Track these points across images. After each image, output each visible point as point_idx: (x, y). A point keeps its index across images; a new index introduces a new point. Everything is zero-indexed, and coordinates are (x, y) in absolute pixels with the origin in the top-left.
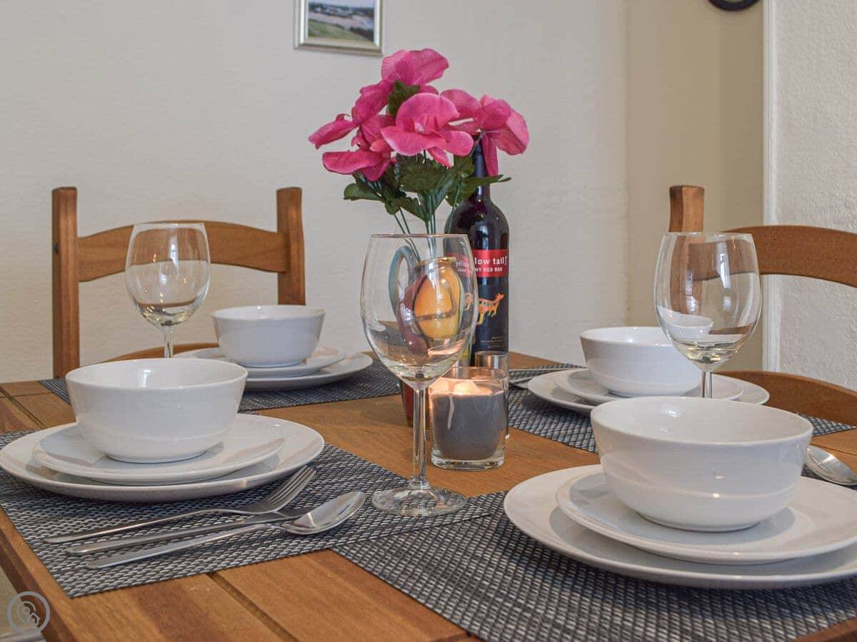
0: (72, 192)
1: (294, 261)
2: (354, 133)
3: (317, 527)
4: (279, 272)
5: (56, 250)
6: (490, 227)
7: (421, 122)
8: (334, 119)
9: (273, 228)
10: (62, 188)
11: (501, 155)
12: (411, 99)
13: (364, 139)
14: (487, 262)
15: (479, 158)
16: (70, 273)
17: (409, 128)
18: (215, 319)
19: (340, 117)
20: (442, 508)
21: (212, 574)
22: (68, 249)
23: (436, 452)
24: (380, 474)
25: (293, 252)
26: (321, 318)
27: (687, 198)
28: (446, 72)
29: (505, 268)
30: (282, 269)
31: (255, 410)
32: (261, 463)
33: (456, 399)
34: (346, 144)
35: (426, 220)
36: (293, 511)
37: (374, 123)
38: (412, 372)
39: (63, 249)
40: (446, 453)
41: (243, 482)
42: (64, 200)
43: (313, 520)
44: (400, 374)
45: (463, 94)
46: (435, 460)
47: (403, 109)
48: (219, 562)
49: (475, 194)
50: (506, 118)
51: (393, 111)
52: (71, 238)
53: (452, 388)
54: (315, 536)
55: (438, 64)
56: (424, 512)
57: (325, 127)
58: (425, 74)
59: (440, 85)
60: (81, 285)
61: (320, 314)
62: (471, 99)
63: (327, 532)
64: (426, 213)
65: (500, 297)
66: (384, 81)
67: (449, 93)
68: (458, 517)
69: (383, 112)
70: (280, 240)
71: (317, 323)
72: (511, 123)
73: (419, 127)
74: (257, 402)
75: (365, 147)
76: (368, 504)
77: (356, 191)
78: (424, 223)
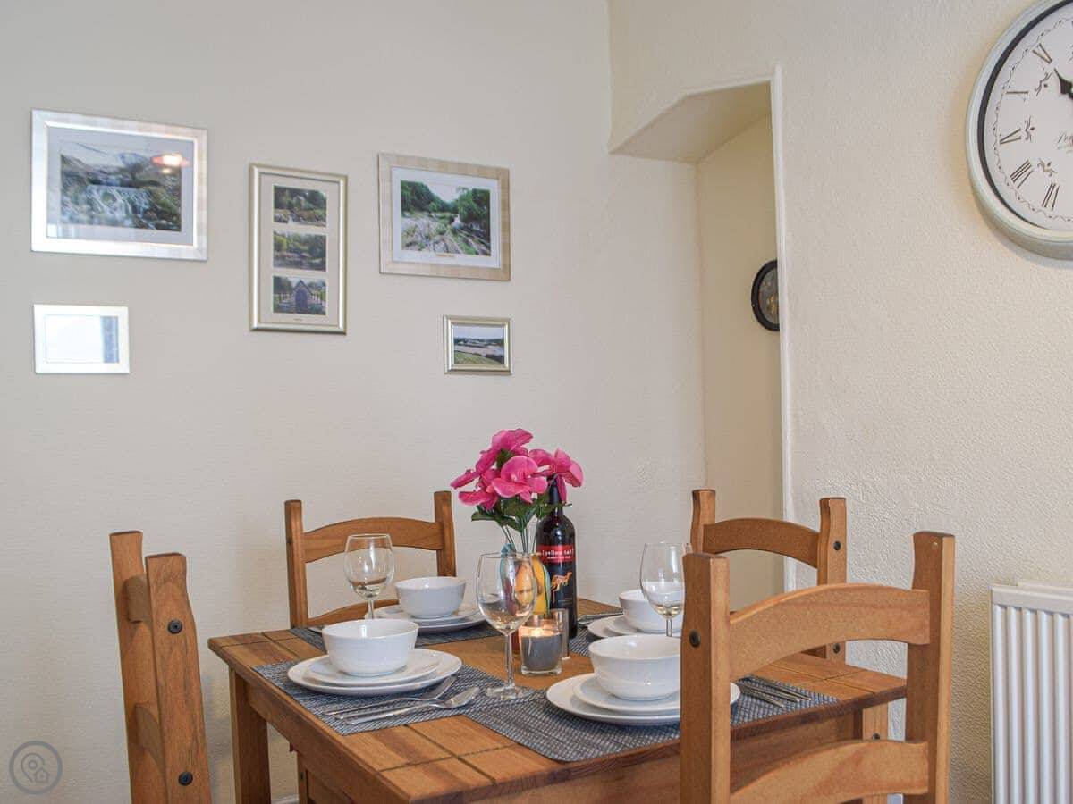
0: (297, 504)
1: (447, 543)
2: (477, 480)
3: (455, 705)
4: (437, 550)
5: (290, 541)
6: (563, 531)
7: (516, 474)
8: (463, 473)
9: (432, 519)
10: (292, 501)
11: (568, 487)
12: (509, 461)
13: (484, 485)
14: (561, 553)
15: (555, 489)
16: (299, 558)
17: (509, 479)
18: (397, 589)
19: (468, 472)
20: (521, 695)
21: (406, 725)
22: (297, 542)
23: (524, 667)
24: (493, 680)
25: (447, 535)
26: (464, 586)
27: (703, 498)
28: (532, 440)
29: (573, 556)
30: (440, 548)
31: (424, 646)
32: (428, 675)
33: (533, 639)
34: (472, 487)
35: (521, 531)
36: (444, 698)
37: (489, 474)
38: (504, 626)
39: (295, 541)
40: (529, 667)
41: (419, 685)
42: (293, 509)
43: (453, 702)
44: (498, 627)
45: (544, 452)
46: (524, 672)
47: (505, 466)
48: (409, 721)
49: (553, 513)
50: (569, 466)
51: (500, 466)
52: (299, 534)
53: (530, 632)
54: (454, 709)
55: (527, 437)
56: (513, 697)
57: (460, 478)
58: (519, 442)
59: (529, 447)
60: (307, 565)
61: (463, 583)
62: (548, 455)
63: (460, 707)
64: (520, 527)
65: (569, 574)
66: (493, 447)
67: (535, 452)
68: (527, 700)
69: (494, 467)
70: (436, 529)
71: (462, 590)
72: (572, 469)
73: (514, 477)
74: (425, 640)
75: (484, 488)
76: (482, 694)
77: (479, 516)
78: (519, 534)
